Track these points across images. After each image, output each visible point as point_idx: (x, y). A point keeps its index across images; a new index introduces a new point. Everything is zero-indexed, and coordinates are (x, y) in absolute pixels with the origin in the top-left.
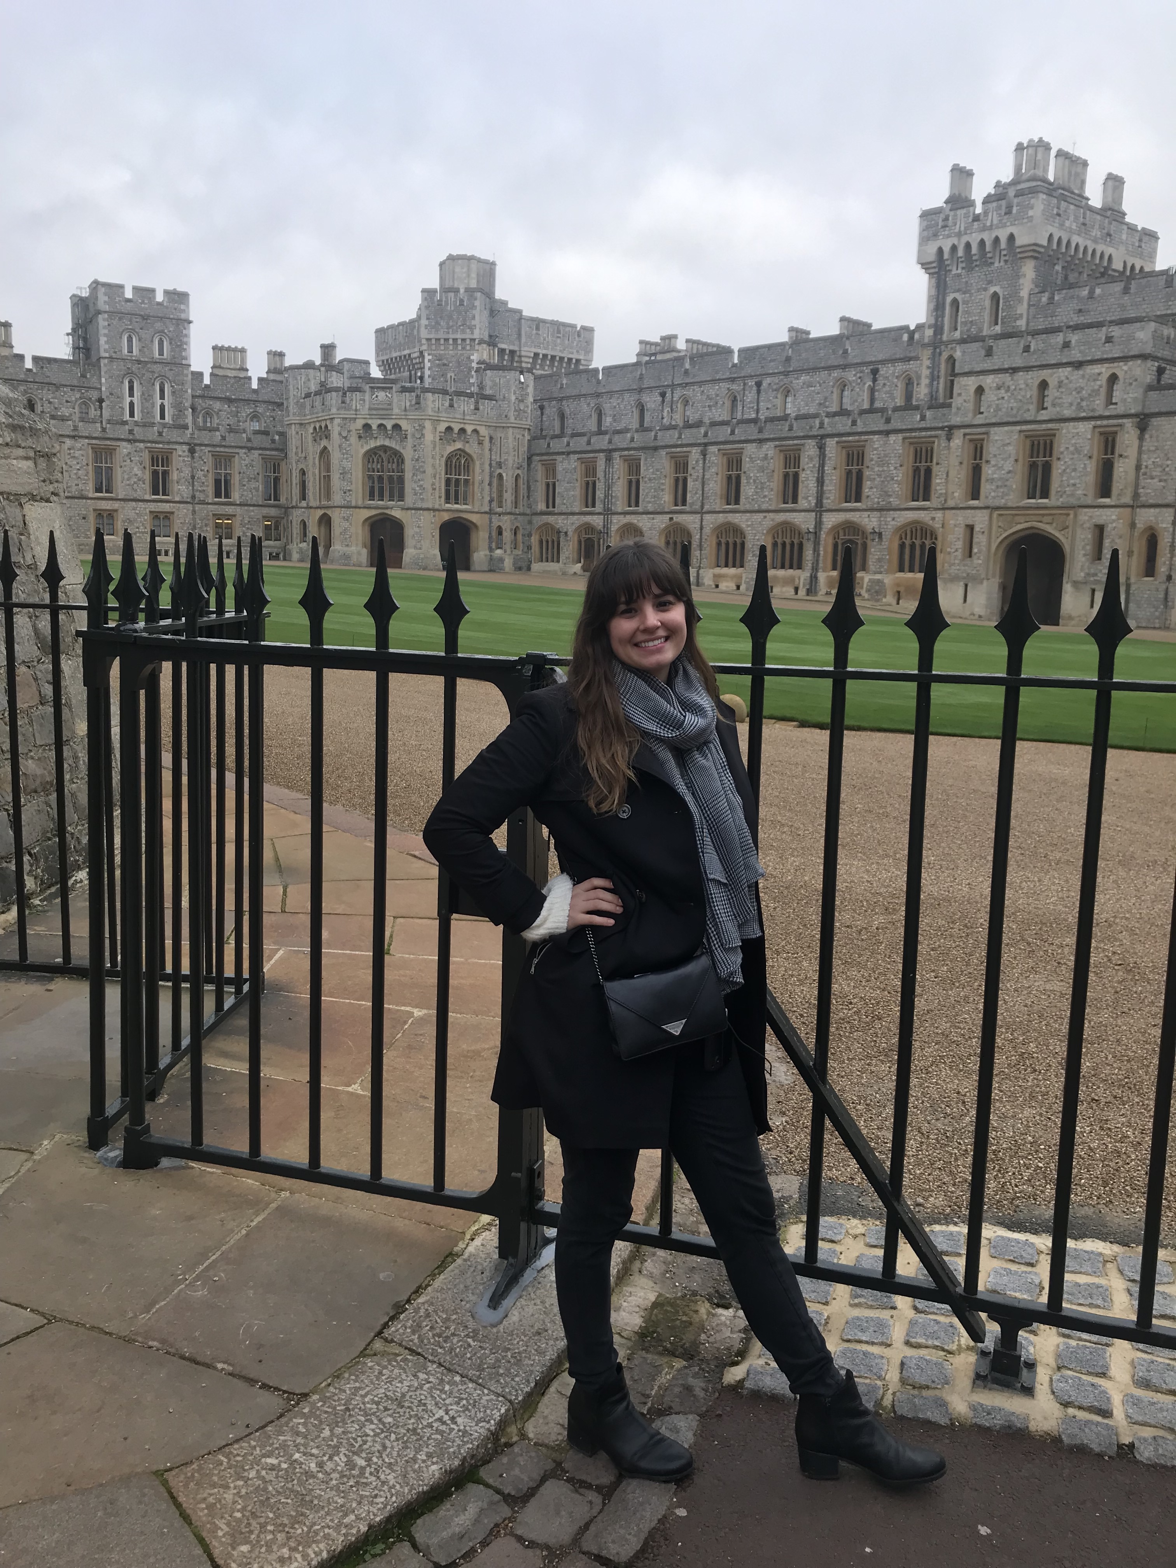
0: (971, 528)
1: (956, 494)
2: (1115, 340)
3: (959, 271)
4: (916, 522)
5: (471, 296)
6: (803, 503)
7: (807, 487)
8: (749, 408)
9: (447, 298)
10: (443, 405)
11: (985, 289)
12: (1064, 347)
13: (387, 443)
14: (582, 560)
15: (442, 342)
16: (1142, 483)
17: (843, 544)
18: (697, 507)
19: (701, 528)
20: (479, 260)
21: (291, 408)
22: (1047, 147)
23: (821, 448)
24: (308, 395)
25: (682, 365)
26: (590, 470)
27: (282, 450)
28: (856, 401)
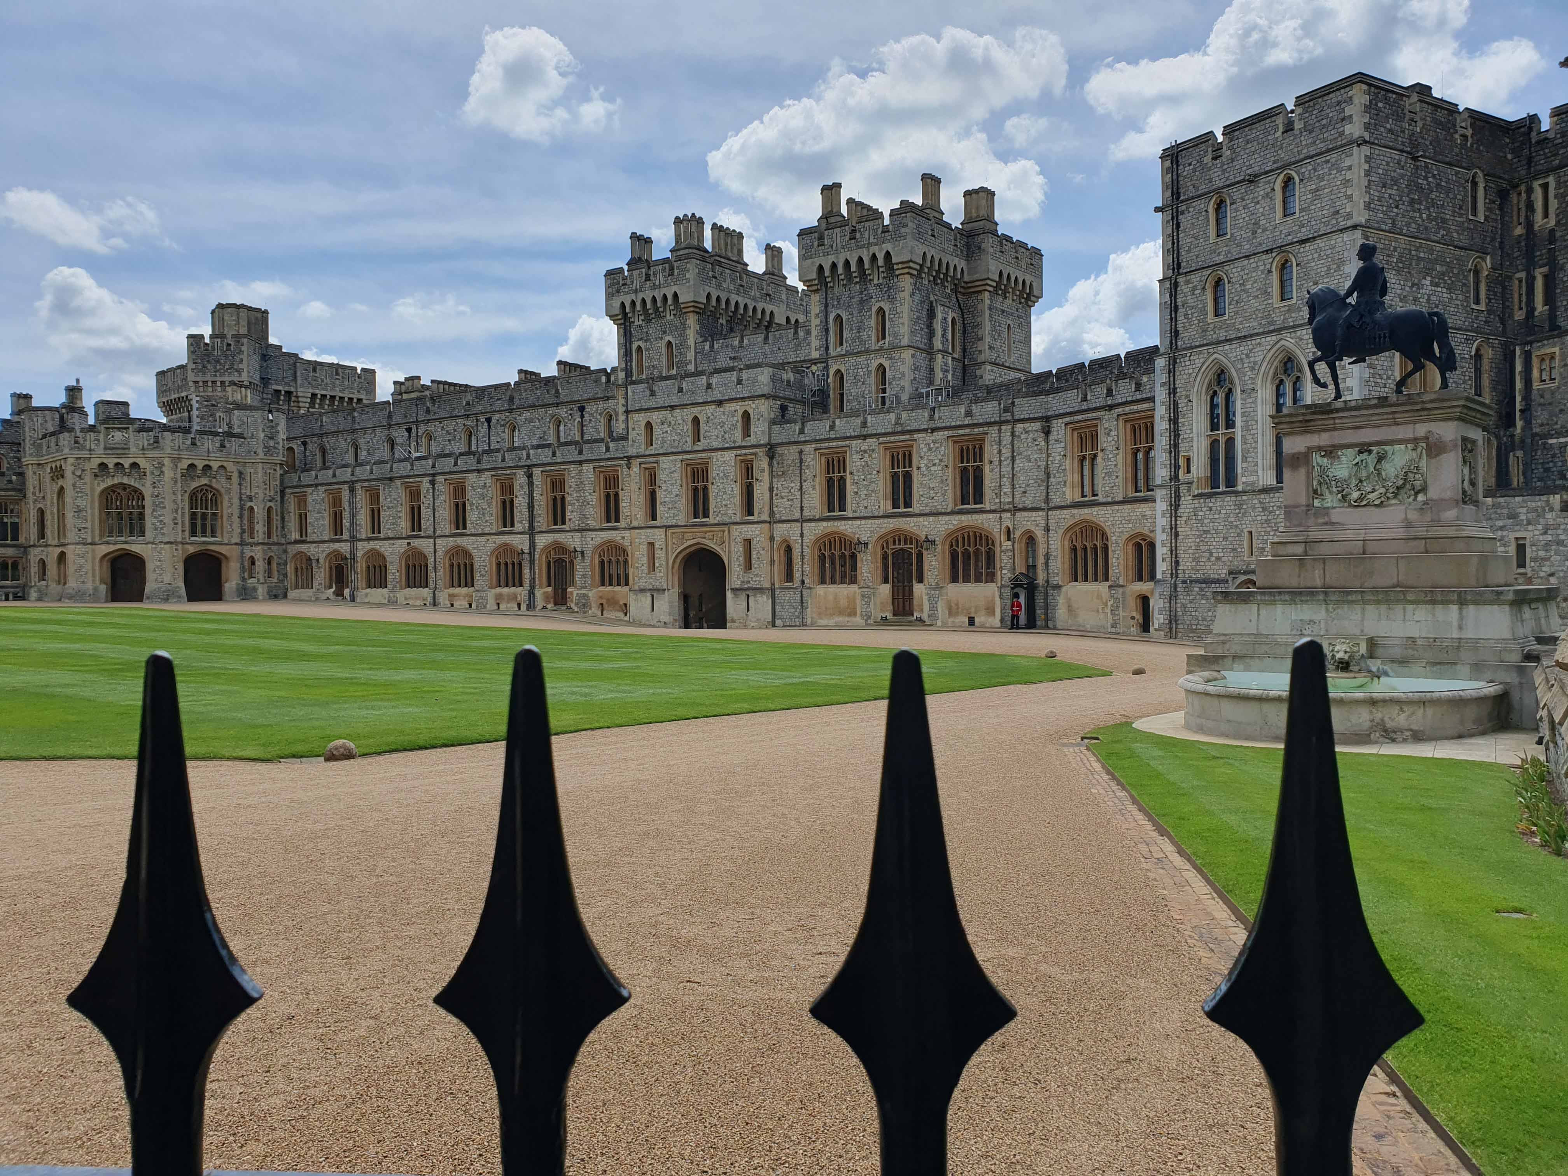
0: (651, 544)
1: (638, 516)
2: (744, 382)
3: (641, 322)
4: (610, 541)
5: (238, 342)
6: (518, 527)
7: (520, 512)
8: (482, 442)
9: (213, 343)
10: (184, 443)
11: (661, 339)
12: (708, 388)
13: (125, 480)
14: (334, 586)
15: (210, 384)
16: (775, 501)
17: (555, 562)
18: (430, 532)
19: (435, 552)
20: (250, 309)
21: (27, 449)
22: (700, 222)
23: (530, 476)
24: (44, 436)
25: (424, 404)
26: (337, 502)
27: (20, 490)
28: (569, 435)
